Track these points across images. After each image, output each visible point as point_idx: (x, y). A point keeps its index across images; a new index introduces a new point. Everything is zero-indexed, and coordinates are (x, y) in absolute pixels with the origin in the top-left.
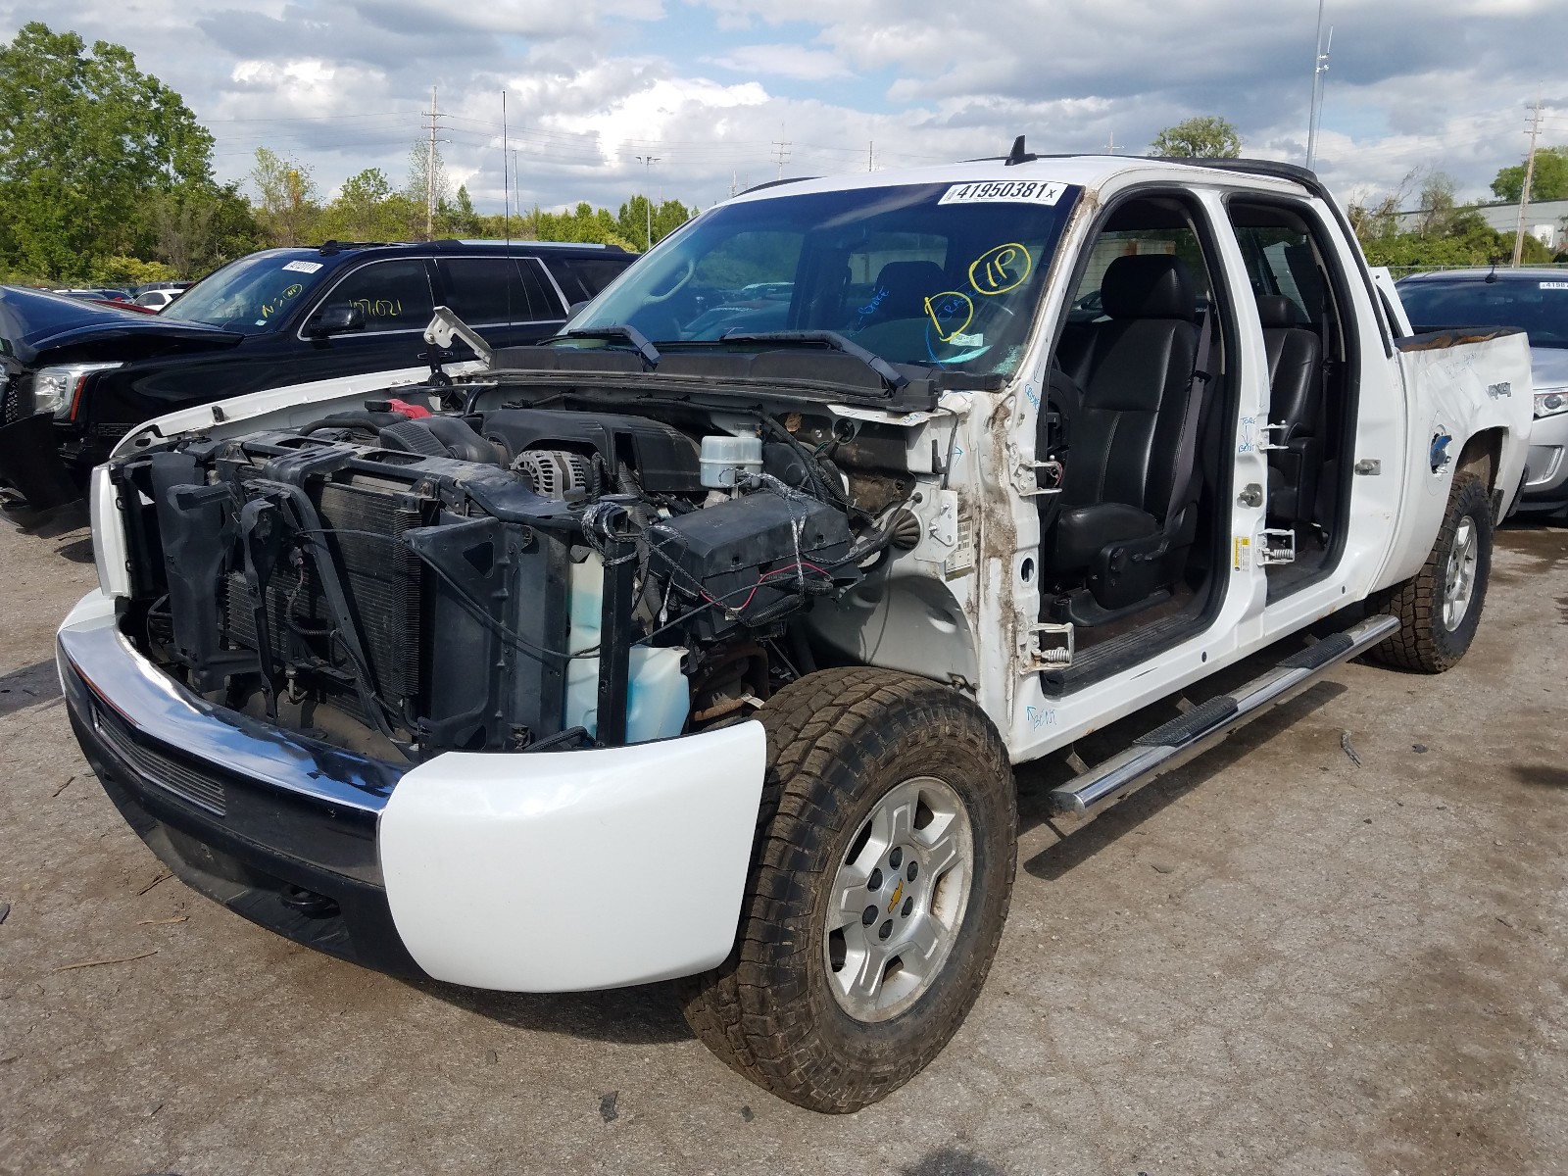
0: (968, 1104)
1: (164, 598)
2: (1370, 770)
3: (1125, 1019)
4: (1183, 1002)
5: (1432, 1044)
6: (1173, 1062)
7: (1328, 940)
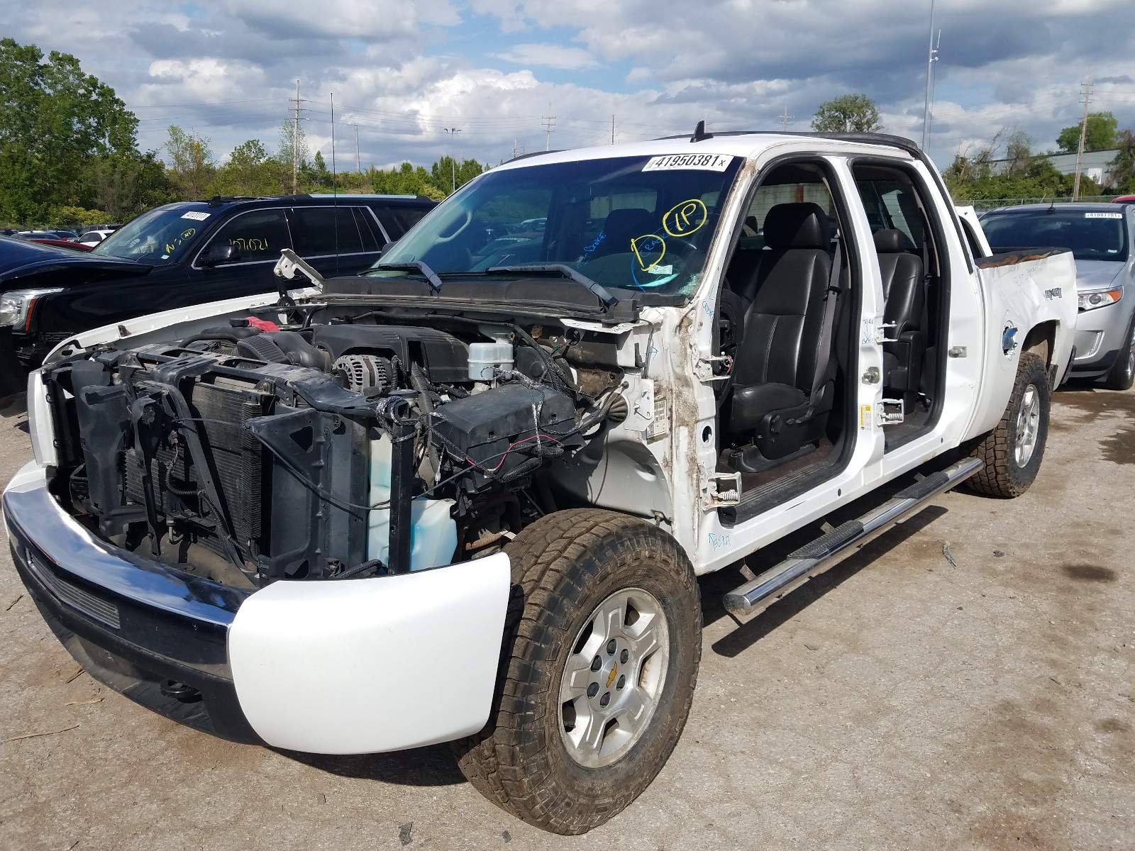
0: (667, 825)
1: (82, 467)
2: (963, 570)
3: (782, 759)
4: (824, 745)
5: (1001, 772)
6: (815, 790)
7: (929, 697)
